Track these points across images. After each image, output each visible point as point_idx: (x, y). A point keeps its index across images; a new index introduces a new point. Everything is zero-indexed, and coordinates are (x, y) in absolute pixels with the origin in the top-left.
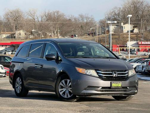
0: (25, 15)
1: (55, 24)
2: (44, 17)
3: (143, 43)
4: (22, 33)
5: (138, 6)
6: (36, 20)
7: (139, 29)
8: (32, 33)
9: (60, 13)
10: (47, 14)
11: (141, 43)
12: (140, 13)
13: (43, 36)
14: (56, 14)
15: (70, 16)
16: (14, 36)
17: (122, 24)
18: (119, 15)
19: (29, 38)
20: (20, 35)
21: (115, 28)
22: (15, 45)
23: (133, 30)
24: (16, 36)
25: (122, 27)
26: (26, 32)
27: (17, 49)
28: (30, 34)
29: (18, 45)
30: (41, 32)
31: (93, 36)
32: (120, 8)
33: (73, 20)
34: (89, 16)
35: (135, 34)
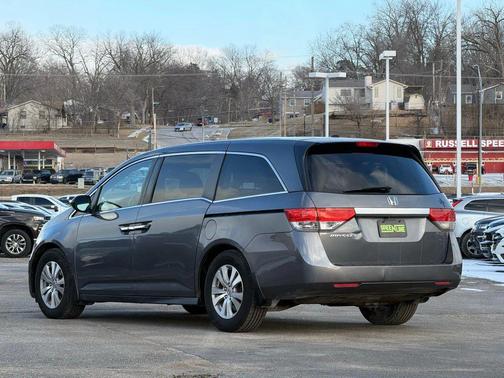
0: (42, 50)
1: (144, 82)
2: (107, 59)
3: (439, 143)
4: (31, 108)
5: (421, 18)
6: (79, 67)
7: (426, 99)
8: (63, 112)
9: (159, 46)
10: (114, 46)
11: (434, 143)
12: (430, 42)
13: (100, 122)
14: (145, 47)
15: (195, 54)
16: (4, 121)
17: (368, 80)
18: (357, 49)
19: (53, 127)
20: (24, 117)
21: (344, 93)
22: (7, 152)
23: (406, 100)
24: (11, 123)
25: (370, 89)
26: (42, 108)
27: (12, 167)
28: (56, 116)
29: (19, 152)
30: (94, 107)
31: (270, 121)
32: (362, 27)
33: (205, 68)
34: (259, 54)
35: (412, 115)
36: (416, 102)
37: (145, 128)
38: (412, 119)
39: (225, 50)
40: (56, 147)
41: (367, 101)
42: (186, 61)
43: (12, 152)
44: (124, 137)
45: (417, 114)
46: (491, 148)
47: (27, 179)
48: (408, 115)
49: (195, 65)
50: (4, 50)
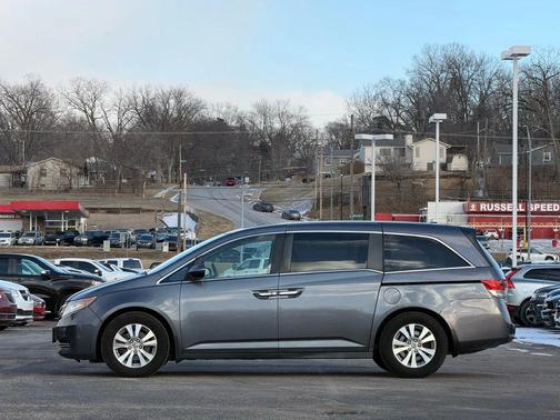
0: (62, 104)
1: (171, 139)
2: (131, 113)
3: (483, 207)
4: (51, 165)
5: (466, 74)
6: (100, 122)
7: (470, 159)
8: (85, 171)
9: (186, 101)
10: (139, 100)
11: (478, 207)
12: (475, 99)
13: (124, 181)
14: (172, 102)
15: (224, 109)
16: (23, 179)
17: (409, 139)
18: (397, 106)
19: (75, 186)
20: (45, 175)
21: (385, 153)
22: (28, 212)
23: (449, 160)
24: (30, 182)
25: (410, 149)
26: (64, 166)
27: (33, 229)
28: (78, 174)
29: (39, 212)
30: (118, 165)
31: (304, 181)
32: (402, 83)
33: (233, 124)
34: (292, 110)
35: (456, 176)
36: (460, 163)
37: (171, 188)
38: (454, 180)
39: (257, 106)
40: (80, 207)
41: (408, 161)
42: (215, 116)
43: (34, 212)
44: (150, 197)
45: (459, 175)
46: (539, 212)
47: (50, 241)
48: (451, 176)
49: (222, 120)
50: (22, 104)
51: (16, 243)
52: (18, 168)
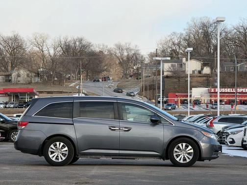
0: (28, 44)
1: (77, 60)
2: (59, 49)
3: (217, 90)
4: (23, 72)
5: (210, 30)
6: (46, 52)
7: (212, 69)
8: (38, 74)
9: (84, 43)
10: (63, 43)
11: (215, 90)
13: (56, 79)
14: (77, 43)
15: (101, 47)
16: (10, 78)
17: (184, 60)
18: (179, 44)
19: (33, 81)
20: (20, 76)
21: (172, 66)
22: (11, 93)
23: (202, 69)
24: (13, 79)
25: (185, 64)
26: (28, 72)
27: (13, 101)
28: (35, 76)
29: (16, 93)
30: (53, 72)
31: (137, 79)
32: (181, 34)
33: (106, 53)
34: (132, 47)
35: (205, 76)
36: (207, 70)
37: (77, 82)
38: (205, 78)
39: (116, 45)
40: (34, 91)
41: (183, 70)
42: (97, 50)
43: (13, 93)
44: (67, 86)
45: (207, 76)
46: (242, 93)
47: (21, 106)
48: (203, 76)
49: (102, 52)
50: (10, 44)
51: (6, 107)
52: (7, 73)
